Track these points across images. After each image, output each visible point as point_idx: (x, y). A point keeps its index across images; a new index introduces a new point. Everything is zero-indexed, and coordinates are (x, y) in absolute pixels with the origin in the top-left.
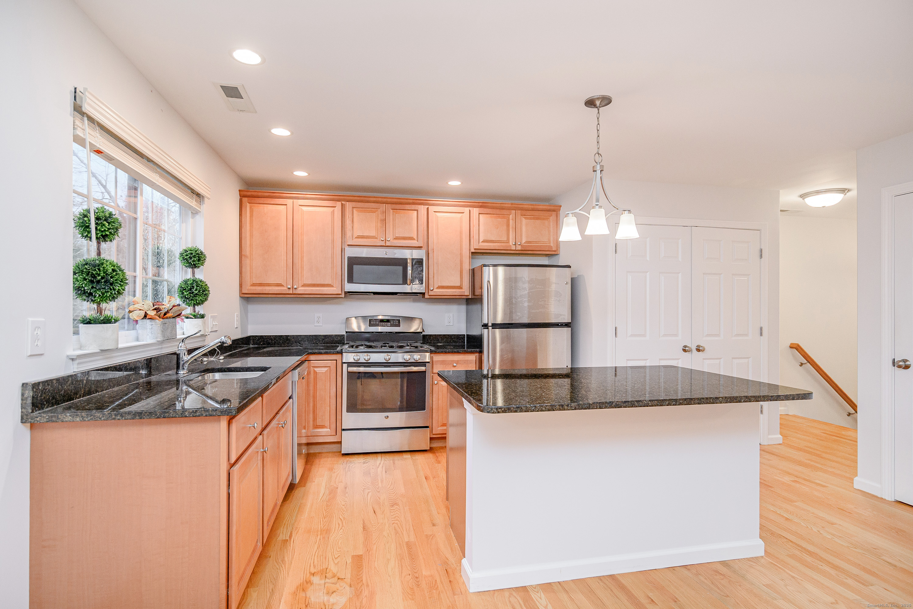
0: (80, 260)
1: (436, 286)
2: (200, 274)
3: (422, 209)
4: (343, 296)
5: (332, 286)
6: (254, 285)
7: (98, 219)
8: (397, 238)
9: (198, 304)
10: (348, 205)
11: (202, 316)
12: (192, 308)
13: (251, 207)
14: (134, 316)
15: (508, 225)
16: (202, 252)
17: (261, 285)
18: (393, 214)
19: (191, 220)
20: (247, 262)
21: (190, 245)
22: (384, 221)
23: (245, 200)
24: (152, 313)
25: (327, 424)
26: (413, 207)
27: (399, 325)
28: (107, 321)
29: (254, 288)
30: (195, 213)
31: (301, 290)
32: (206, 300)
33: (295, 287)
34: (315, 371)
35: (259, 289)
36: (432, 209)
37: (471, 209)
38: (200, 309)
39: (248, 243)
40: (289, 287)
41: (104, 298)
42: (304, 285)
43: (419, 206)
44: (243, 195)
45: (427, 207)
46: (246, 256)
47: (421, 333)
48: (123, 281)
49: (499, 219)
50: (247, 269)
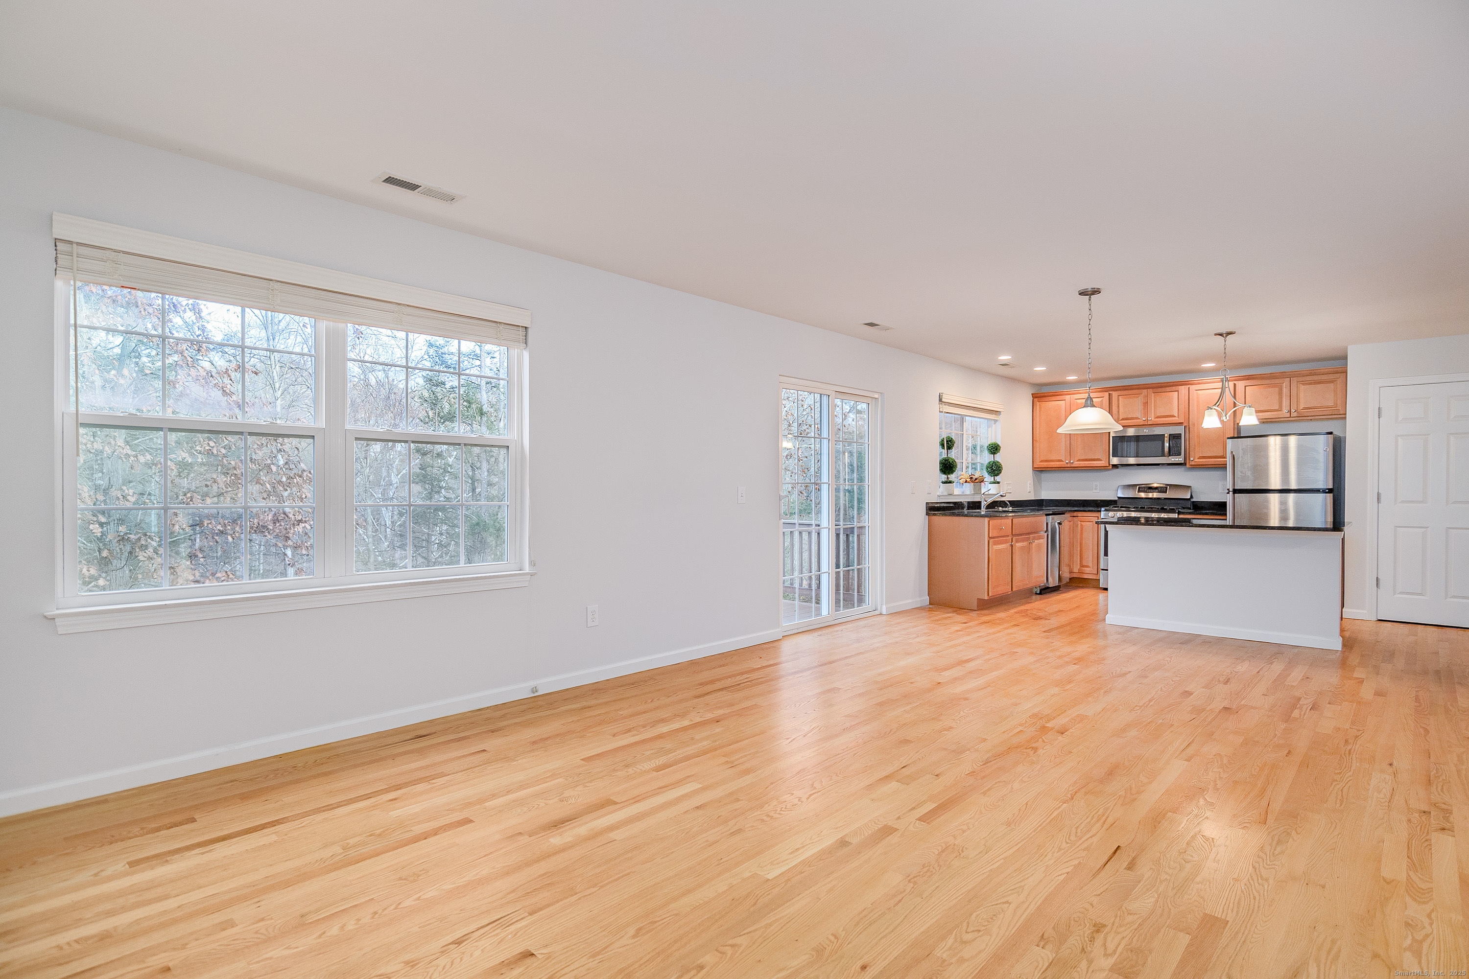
0: (941, 458)
1: (1197, 456)
2: (998, 458)
3: (1183, 389)
4: (1111, 468)
5: (1101, 460)
6: (1042, 461)
7: (947, 441)
8: (1158, 417)
9: (996, 475)
10: (1115, 394)
11: (998, 483)
12: (993, 478)
13: (1040, 405)
14: (961, 481)
15: (1280, 393)
16: (998, 445)
17: (1047, 461)
18: (1155, 397)
19: (994, 425)
20: (1037, 445)
21: (993, 441)
22: (1146, 404)
23: (1036, 400)
24: (968, 480)
25: (1090, 565)
26: (1174, 388)
27: (1166, 492)
28: (950, 482)
29: (1042, 463)
30: (996, 421)
31: (1076, 464)
32: (1001, 473)
33: (1072, 461)
34: (1081, 525)
35: (1045, 464)
36: (1193, 388)
37: (1235, 382)
38: (998, 479)
39: (1038, 431)
40: (1067, 462)
41: (949, 473)
42: (1079, 460)
43: (1180, 387)
44: (1035, 396)
45: (1188, 386)
46: (1036, 441)
47: (1189, 499)
48: (956, 466)
49: (1271, 389)
50: (1037, 450)
